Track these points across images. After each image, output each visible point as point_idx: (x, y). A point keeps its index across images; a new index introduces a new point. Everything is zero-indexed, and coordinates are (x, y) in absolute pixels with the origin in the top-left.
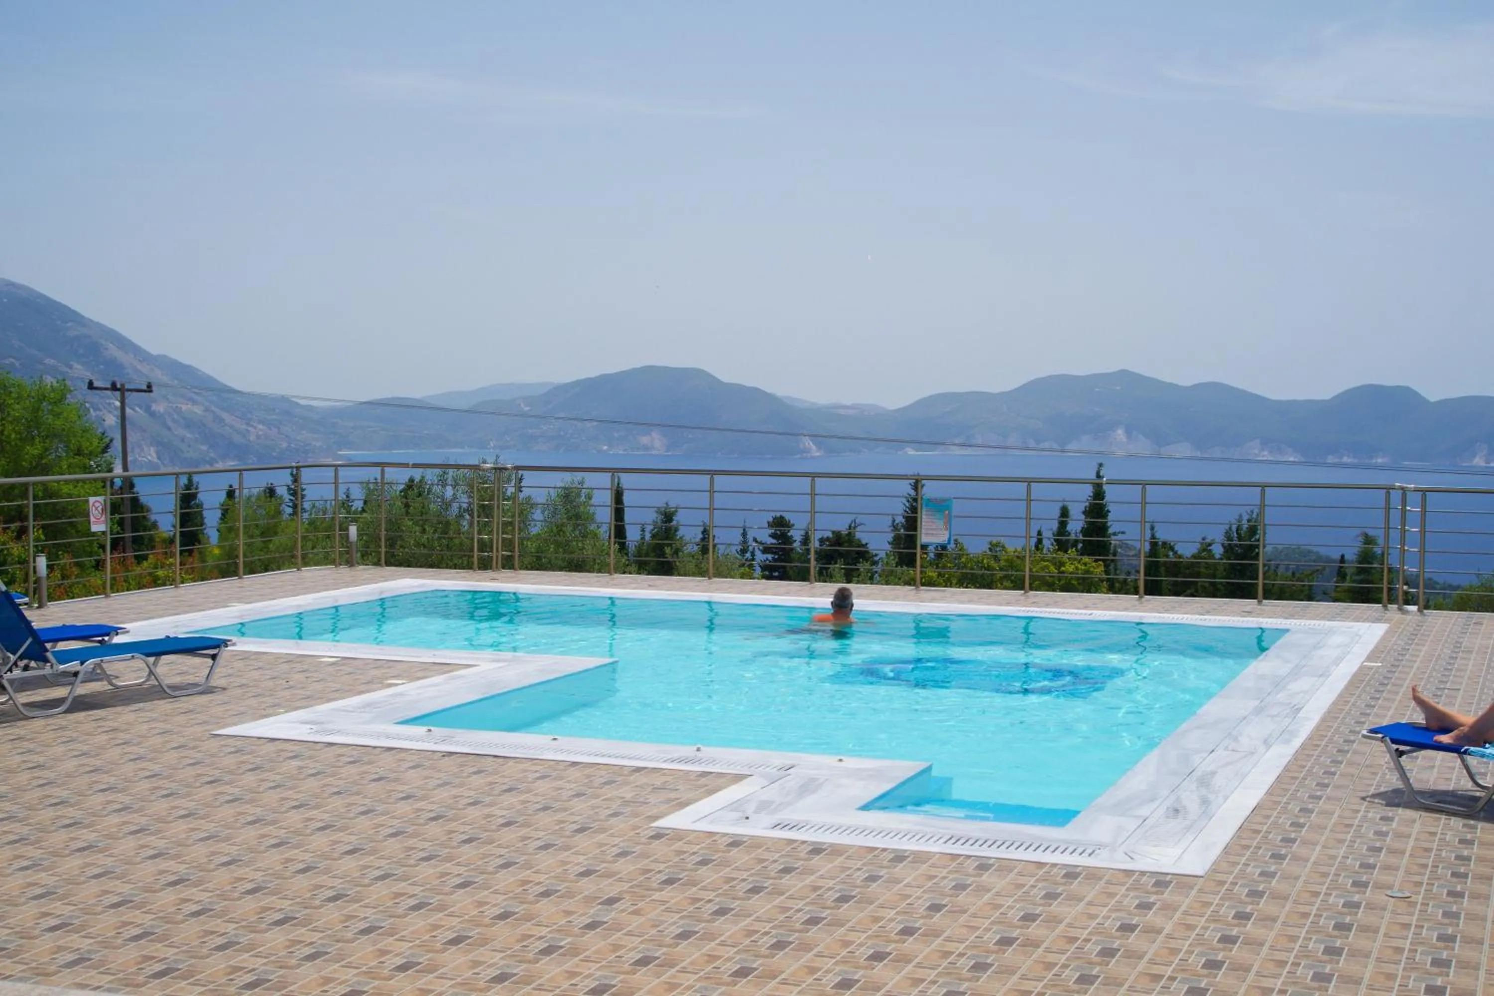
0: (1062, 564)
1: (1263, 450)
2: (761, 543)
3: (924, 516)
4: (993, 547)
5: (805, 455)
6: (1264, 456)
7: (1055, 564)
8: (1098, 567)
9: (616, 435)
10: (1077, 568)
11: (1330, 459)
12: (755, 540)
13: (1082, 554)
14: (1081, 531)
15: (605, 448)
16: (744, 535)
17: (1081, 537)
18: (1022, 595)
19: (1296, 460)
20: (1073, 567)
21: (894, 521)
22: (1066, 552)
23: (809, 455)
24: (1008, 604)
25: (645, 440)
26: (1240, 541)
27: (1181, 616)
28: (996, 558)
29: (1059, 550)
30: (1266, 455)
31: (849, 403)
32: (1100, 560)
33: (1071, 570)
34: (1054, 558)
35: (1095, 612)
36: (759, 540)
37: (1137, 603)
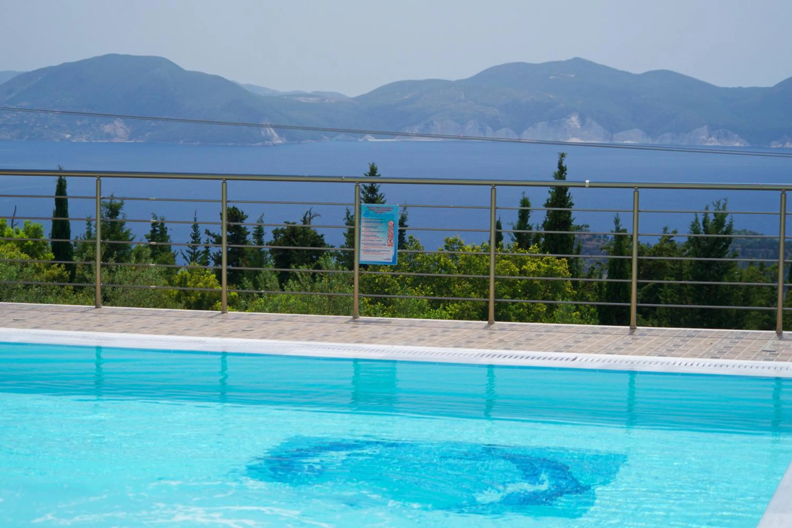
0: (523, 262)
1: (710, 136)
2: (214, 236)
3: (363, 229)
4: (450, 245)
5: (266, 142)
6: (711, 142)
7: (515, 262)
8: (561, 265)
9: (79, 123)
10: (539, 267)
11: (774, 145)
12: (208, 232)
13: (544, 251)
14: (543, 225)
15: (68, 136)
16: (195, 227)
17: (543, 231)
18: (486, 328)
19: (742, 145)
20: (535, 265)
21: (348, 213)
22: (527, 247)
23: (270, 143)
24: (469, 343)
25: (108, 128)
26: (706, 233)
27: (690, 360)
28: (454, 257)
29: (520, 246)
30: (713, 142)
31: (309, 91)
32: (563, 258)
33: (533, 269)
34: (515, 256)
35: (580, 356)
36: (211, 232)
37: (629, 338)
